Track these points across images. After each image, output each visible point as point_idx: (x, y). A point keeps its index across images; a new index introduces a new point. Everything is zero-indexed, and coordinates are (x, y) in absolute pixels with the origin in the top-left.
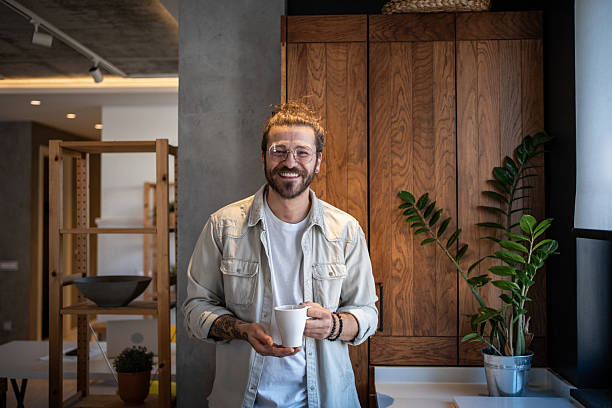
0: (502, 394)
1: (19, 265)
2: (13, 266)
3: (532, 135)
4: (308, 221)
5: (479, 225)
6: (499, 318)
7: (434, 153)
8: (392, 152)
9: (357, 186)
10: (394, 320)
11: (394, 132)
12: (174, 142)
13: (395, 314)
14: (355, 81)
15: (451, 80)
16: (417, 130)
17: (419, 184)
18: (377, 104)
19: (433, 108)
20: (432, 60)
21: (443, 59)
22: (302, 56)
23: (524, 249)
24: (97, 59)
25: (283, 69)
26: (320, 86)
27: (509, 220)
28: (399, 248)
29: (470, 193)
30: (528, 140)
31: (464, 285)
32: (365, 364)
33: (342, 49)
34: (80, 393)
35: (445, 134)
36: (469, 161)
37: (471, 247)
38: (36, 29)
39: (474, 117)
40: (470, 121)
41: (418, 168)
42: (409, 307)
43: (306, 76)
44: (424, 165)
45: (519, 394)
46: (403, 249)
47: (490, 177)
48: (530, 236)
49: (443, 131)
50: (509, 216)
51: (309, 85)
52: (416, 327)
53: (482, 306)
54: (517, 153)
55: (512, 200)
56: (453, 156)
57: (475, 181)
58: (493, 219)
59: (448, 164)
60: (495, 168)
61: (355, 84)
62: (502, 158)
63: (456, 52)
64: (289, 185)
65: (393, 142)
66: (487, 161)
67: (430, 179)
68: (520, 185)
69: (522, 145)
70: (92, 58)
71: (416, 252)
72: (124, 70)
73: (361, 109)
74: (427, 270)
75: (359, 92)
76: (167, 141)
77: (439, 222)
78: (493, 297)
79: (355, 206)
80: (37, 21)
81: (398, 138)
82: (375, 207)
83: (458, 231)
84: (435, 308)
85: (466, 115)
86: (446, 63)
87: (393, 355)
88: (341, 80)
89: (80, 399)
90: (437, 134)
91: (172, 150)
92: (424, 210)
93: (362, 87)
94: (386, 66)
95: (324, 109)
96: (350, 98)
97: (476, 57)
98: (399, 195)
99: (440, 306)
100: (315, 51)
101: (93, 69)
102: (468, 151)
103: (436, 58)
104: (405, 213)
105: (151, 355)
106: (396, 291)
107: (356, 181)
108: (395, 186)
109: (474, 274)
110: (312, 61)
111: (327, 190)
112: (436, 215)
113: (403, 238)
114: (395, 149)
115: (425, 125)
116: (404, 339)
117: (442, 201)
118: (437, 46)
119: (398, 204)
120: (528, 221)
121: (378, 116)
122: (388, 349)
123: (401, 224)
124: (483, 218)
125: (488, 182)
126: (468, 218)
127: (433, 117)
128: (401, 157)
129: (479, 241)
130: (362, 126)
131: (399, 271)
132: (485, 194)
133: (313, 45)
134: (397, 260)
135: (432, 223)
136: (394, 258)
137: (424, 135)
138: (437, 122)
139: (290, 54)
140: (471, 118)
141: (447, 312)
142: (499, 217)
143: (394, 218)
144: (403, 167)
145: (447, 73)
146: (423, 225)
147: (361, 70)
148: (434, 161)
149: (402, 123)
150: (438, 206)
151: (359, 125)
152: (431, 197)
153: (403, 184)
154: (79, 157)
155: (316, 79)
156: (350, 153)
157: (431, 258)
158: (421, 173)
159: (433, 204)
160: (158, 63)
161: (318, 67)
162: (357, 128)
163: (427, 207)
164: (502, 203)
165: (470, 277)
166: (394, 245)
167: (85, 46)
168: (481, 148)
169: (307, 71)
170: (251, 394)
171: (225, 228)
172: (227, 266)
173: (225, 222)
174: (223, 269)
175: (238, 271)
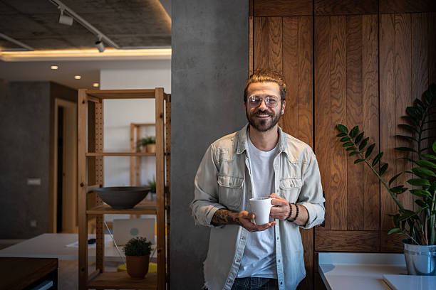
0: (419, 273)
1: (42, 182)
2: (37, 182)
4: (277, 149)
5: (395, 149)
6: (417, 218)
7: (362, 97)
8: (331, 96)
9: (306, 120)
10: (332, 217)
11: (333, 81)
12: (168, 91)
13: (333, 214)
14: (304, 44)
15: (375, 43)
16: (350, 80)
19: (362, 64)
20: (361, 29)
21: (369, 28)
22: (265, 26)
24: (101, 36)
25: (251, 36)
26: (278, 47)
27: (419, 145)
28: (336, 167)
29: (389, 127)
30: (433, 87)
31: (385, 193)
32: (311, 251)
33: (294, 21)
34: (99, 270)
35: (370, 82)
36: (388, 102)
37: (390, 166)
38: (62, 13)
39: (392, 70)
40: (389, 73)
41: (351, 108)
42: (344, 210)
43: (268, 41)
44: (355, 105)
45: (432, 274)
46: (340, 166)
47: (404, 114)
49: (369, 81)
50: (419, 143)
51: (270, 47)
52: (349, 224)
53: (401, 209)
54: (424, 95)
55: (421, 131)
56: (376, 99)
58: (406, 145)
59: (373, 104)
60: (408, 108)
61: (304, 47)
62: (413, 100)
63: (379, 22)
64: (263, 122)
65: (332, 89)
66: (402, 103)
67: (359, 115)
68: (427, 120)
69: (428, 90)
70: (97, 34)
71: (349, 170)
72: (117, 43)
73: (308, 64)
74: (357, 182)
75: (307, 52)
76: (163, 89)
77: (366, 147)
78: (407, 201)
79: (303, 135)
80: (62, 7)
81: (336, 85)
82: (318, 136)
83: (380, 155)
84: (363, 210)
85: (386, 68)
86: (371, 31)
87: (332, 244)
88: (293, 43)
89: (99, 275)
90: (365, 83)
91: (166, 96)
92: (355, 138)
93: (309, 49)
94: (327, 32)
95: (280, 65)
96: (300, 57)
97: (394, 26)
98: (336, 127)
99: (367, 208)
100: (275, 23)
101: (98, 43)
102: (388, 95)
103: (364, 27)
104: (342, 140)
105: (150, 244)
106: (333, 197)
107: (304, 117)
108: (334, 121)
109: (394, 185)
110: (272, 30)
111: (284, 123)
112: (364, 142)
113: (339, 158)
114: (333, 94)
115: (355, 76)
116: (341, 232)
117: (368, 131)
118: (365, 18)
119: (336, 134)
121: (321, 70)
122: (328, 240)
123: (338, 148)
124: (399, 144)
125: (403, 118)
126: (388, 144)
127: (361, 71)
128: (338, 100)
129: (396, 161)
130: (309, 78)
131: (337, 183)
132: (400, 126)
133: (273, 18)
134: (335, 174)
135: (361, 148)
136: (333, 173)
137: (355, 83)
138: (364, 73)
139: (256, 25)
140: (390, 71)
141: (372, 213)
142: (411, 143)
143: (333, 144)
144: (340, 107)
145: (372, 38)
146: (355, 149)
147: (308, 37)
148: (362, 102)
149: (339, 75)
150: (365, 136)
151: (307, 76)
152: (360, 129)
153: (339, 120)
154: (96, 101)
155: (275, 43)
156: (301, 96)
157: (360, 173)
158: (353, 112)
159: (362, 134)
160: (143, 38)
161: (276, 33)
162: (305, 79)
163: (357, 136)
164: (413, 134)
165: (391, 187)
166: (333, 164)
167: (94, 25)
168: (397, 93)
169: (268, 38)
170: (237, 265)
171: (221, 154)
172: (222, 180)
173: (221, 151)
174: (219, 182)
175: (230, 184)
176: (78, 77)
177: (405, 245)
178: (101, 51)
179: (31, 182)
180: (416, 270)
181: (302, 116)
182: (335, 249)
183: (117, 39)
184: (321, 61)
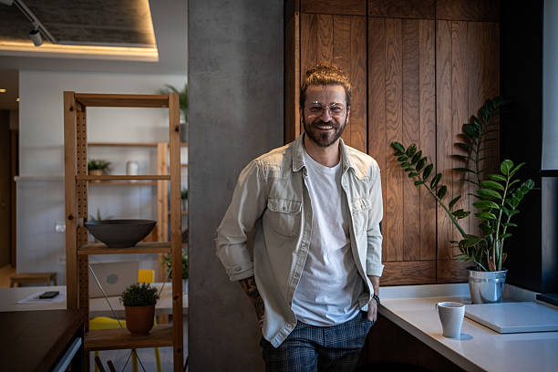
3: (491, 99)
4: (342, 165)
5: (452, 169)
7: (419, 111)
8: (386, 110)
9: (361, 136)
11: (388, 93)
14: (357, 48)
15: (432, 52)
16: (405, 94)
17: (407, 136)
18: (375, 69)
19: (418, 74)
20: (418, 34)
21: (426, 34)
22: (313, 24)
23: (501, 187)
24: (37, 24)
25: (298, 36)
26: (328, 51)
28: (392, 189)
29: (446, 145)
30: (488, 103)
33: (346, 21)
35: (427, 95)
36: (445, 119)
37: (449, 189)
39: (449, 83)
40: (446, 86)
41: (407, 124)
42: (400, 237)
43: (317, 42)
44: (411, 121)
47: (461, 132)
48: (506, 177)
49: (426, 93)
50: (477, 163)
51: (319, 50)
52: (405, 253)
54: (480, 112)
55: (479, 150)
56: (433, 114)
57: (449, 135)
58: (462, 165)
59: (429, 120)
60: (464, 125)
61: (357, 52)
62: (470, 116)
63: (436, 29)
64: (325, 136)
65: (387, 101)
66: (458, 119)
67: (415, 132)
68: (483, 139)
69: (484, 107)
70: (34, 21)
71: (406, 192)
73: (362, 72)
74: (413, 207)
75: (360, 58)
77: (423, 168)
81: (391, 98)
83: (438, 177)
84: (419, 237)
85: (443, 81)
86: (428, 39)
87: (387, 277)
88: (345, 47)
90: (421, 96)
92: (411, 158)
93: (363, 55)
94: (381, 37)
96: (353, 63)
97: (451, 34)
98: (392, 145)
99: (423, 234)
100: (324, 21)
101: (34, 32)
102: (444, 110)
103: (421, 33)
104: (399, 159)
106: (390, 224)
107: (358, 133)
108: (389, 139)
110: (322, 30)
112: (421, 163)
113: (395, 180)
114: (389, 107)
115: (412, 88)
116: (396, 263)
117: (426, 150)
118: (422, 23)
119: (392, 153)
121: (375, 79)
123: (394, 168)
124: (457, 164)
125: (459, 136)
126: (445, 164)
127: (418, 81)
128: (394, 114)
129: (453, 184)
130: (363, 88)
131: (393, 208)
132: (456, 145)
133: (322, 16)
134: (391, 198)
135: (418, 168)
136: (388, 197)
137: (411, 96)
138: (421, 86)
139: (303, 22)
140: (447, 84)
141: (428, 241)
143: (388, 164)
144: (395, 123)
145: (429, 46)
146: (412, 170)
147: (362, 40)
148: (419, 118)
149: (394, 86)
150: (423, 155)
151: (360, 86)
152: (417, 147)
153: (395, 137)
155: (324, 45)
156: (354, 109)
157: (416, 197)
158: (409, 128)
159: (421, 152)
160: (93, 31)
161: (326, 34)
162: (358, 88)
163: (414, 155)
164: (470, 153)
165: (452, 211)
168: (454, 109)
169: (317, 39)
171: (270, 172)
172: (274, 205)
173: (270, 167)
174: (270, 206)
175: (284, 208)
177: (471, 272)
178: (37, 44)
180: (482, 298)
181: (355, 131)
182: (390, 283)
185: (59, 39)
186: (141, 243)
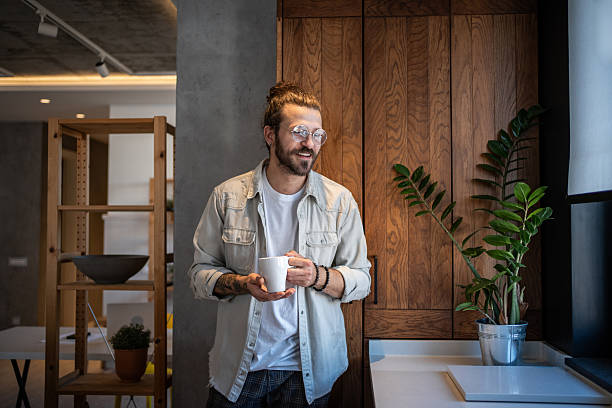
0: (496, 363)
1: (29, 262)
2: (22, 262)
3: (526, 109)
4: (304, 191)
5: (473, 197)
6: (494, 288)
7: (428, 127)
8: (387, 125)
9: (352, 159)
10: (388, 291)
11: (389, 106)
12: (172, 121)
13: (389, 287)
14: (350, 55)
15: (445, 54)
16: (412, 104)
17: (414, 157)
18: (373, 77)
19: (427, 82)
20: (427, 35)
21: (437, 33)
22: (298, 31)
23: (519, 218)
24: (104, 55)
25: (279, 44)
26: (315, 59)
27: (504, 193)
28: (393, 221)
29: (465, 166)
30: (522, 114)
31: (459, 258)
32: (358, 339)
33: (337, 24)
34: (78, 370)
35: (439, 107)
36: (463, 134)
37: (466, 220)
38: (42, 20)
39: (468, 91)
40: (465, 95)
41: (413, 142)
42: (404, 281)
43: (302, 51)
44: (418, 138)
45: (513, 364)
46: (398, 222)
47: (485, 151)
48: (524, 205)
49: (438, 104)
50: (504, 188)
51: (305, 60)
52: (411, 299)
53: (477, 278)
54: (511, 126)
55: (507, 172)
56: (447, 129)
57: (470, 153)
58: (488, 192)
59: (442, 137)
60: (490, 142)
61: (350, 59)
62: (497, 131)
63: (450, 26)
65: (388, 115)
66: (482, 135)
67: (424, 152)
68: (515, 157)
69: (517, 118)
70: (99, 53)
71: (411, 225)
72: (130, 67)
73: (356, 83)
74: (422, 243)
75: (354, 67)
76: (165, 118)
77: (433, 195)
78: (488, 268)
79: (350, 179)
80: (42, 11)
81: (393, 111)
82: (369, 180)
83: (453, 204)
84: (430, 281)
85: (461, 89)
86: (440, 38)
87: (387, 328)
88: (336, 53)
90: (432, 108)
91: (170, 129)
92: (418, 184)
93: (357, 62)
94: (381, 39)
95: (319, 84)
96: (345, 72)
97: (471, 31)
98: (394, 168)
99: (435, 278)
100: (311, 27)
101: (100, 64)
102: (463, 124)
103: (431, 32)
104: (400, 186)
106: (390, 264)
107: (351, 154)
108: (389, 161)
109: (468, 245)
110: (308, 36)
111: (323, 162)
112: (431, 188)
113: (397, 211)
114: (391, 125)
115: (420, 99)
116: (399, 312)
117: (436, 174)
118: (432, 21)
119: (393, 178)
120: (522, 189)
121: (373, 90)
122: (382, 322)
123: (395, 196)
124: (478, 191)
125: (483, 155)
126: (463, 191)
127: (427, 90)
128: (396, 131)
129: (473, 215)
130: (357, 100)
131: (394, 244)
132: (480, 167)
133: (309, 20)
134: (393, 232)
135: (427, 195)
136: (389, 231)
137: (419, 108)
138: (431, 95)
139: (286, 29)
140: (465, 91)
141: (441, 285)
142: (494, 189)
143: (389, 191)
144: (397, 141)
145: (442, 47)
146: (418, 198)
147: (356, 45)
148: (429, 134)
149: (397, 97)
150: (433, 179)
151: (354, 99)
152: (426, 170)
153: (398, 158)
154: (79, 137)
155: (311, 53)
156: (345, 126)
157: (425, 231)
158: (417, 148)
159: (428, 177)
161: (313, 41)
162: (352, 102)
163: (422, 180)
164: (496, 176)
165: (465, 248)
166: (389, 219)
167: (91, 39)
168: (476, 122)
169: (302, 46)
170: (250, 350)
171: (226, 201)
172: (228, 235)
173: (227, 195)
174: (224, 237)
175: (238, 240)
176: (80, 116)
177: (480, 325)
178: (104, 76)
179: (14, 262)
180: (492, 358)
181: (348, 152)
182: (393, 335)
183: (128, 60)
184: (373, 79)
185: (135, 70)
186: (131, 279)
